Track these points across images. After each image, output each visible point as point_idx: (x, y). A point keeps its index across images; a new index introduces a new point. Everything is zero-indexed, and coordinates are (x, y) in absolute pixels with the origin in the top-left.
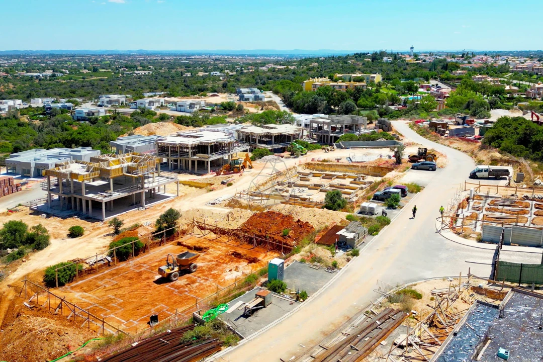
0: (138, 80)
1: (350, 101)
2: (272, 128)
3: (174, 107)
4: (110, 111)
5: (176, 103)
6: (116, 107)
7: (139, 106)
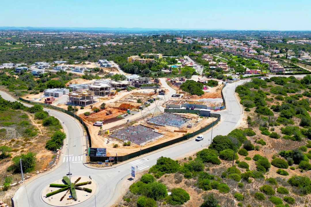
0: (41, 50)
1: (147, 69)
2: (120, 82)
3: (73, 69)
4: (46, 71)
5: (74, 68)
6: (48, 69)
7: (58, 69)
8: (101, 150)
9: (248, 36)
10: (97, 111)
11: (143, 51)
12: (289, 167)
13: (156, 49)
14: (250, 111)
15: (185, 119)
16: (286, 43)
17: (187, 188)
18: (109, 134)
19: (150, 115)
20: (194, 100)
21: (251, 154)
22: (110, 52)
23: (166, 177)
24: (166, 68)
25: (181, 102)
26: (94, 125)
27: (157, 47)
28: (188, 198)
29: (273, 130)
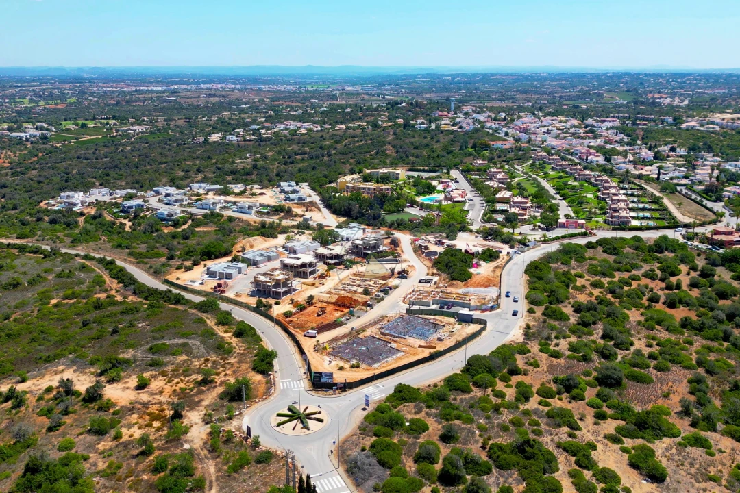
0: (146, 145)
3: (235, 208)
4: (183, 211)
5: (235, 203)
6: (185, 206)
7: (204, 207)
8: (327, 375)
9: (611, 91)
10: (301, 308)
11: (367, 153)
12: (558, 396)
13: (393, 147)
14: (534, 312)
15: (436, 326)
16: (680, 128)
17: (427, 419)
18: (328, 350)
19: (383, 318)
20: (453, 290)
21: (515, 379)
22: (297, 155)
23: (404, 406)
24: (413, 203)
25: (433, 293)
26: (305, 336)
27: (395, 142)
28: (427, 429)
29: (557, 345)
